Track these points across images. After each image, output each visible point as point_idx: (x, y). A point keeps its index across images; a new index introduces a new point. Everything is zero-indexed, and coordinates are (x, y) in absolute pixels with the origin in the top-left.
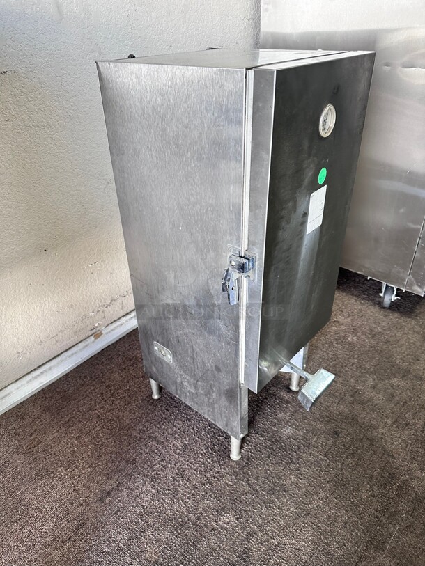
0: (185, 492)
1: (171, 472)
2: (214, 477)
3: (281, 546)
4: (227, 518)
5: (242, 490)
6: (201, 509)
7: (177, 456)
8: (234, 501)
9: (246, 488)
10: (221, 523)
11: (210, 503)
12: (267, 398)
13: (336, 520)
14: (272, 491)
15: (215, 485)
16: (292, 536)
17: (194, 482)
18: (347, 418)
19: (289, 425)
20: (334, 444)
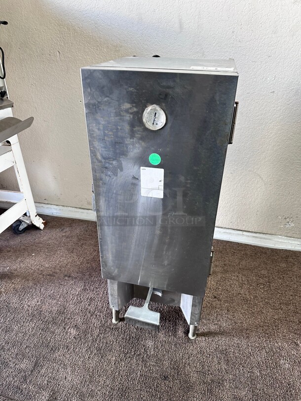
0: (82, 306)
1: (91, 295)
2: (96, 316)
3: (65, 367)
4: (73, 332)
5: (93, 333)
6: (75, 317)
7: (102, 293)
8: (85, 332)
9: (95, 335)
10: (69, 330)
11: (79, 320)
14: (99, 349)
15: (92, 318)
16: (73, 371)
17: (89, 308)
18: (186, 382)
19: (155, 343)
20: (154, 379)
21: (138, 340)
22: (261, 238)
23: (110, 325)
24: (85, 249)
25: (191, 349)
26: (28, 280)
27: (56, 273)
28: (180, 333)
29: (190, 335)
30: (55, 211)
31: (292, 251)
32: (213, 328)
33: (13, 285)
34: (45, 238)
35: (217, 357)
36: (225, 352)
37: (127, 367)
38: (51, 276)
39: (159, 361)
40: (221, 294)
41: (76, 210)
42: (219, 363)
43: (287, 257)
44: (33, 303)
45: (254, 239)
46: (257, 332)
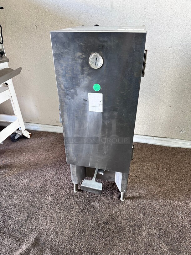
0: (55, 183)
1: (60, 176)
2: (64, 188)
3: (46, 218)
4: (50, 198)
5: (62, 198)
6: (51, 190)
7: (67, 175)
8: (57, 198)
9: (63, 200)
10: (48, 197)
11: (53, 191)
14: (66, 208)
15: (61, 190)
16: (51, 220)
17: (59, 184)
18: (119, 226)
19: (100, 203)
20: (100, 224)
21: (90, 202)
22: (165, 141)
23: (73, 194)
24: (56, 150)
25: (122, 207)
26: (21, 169)
27: (39, 164)
28: (115, 197)
29: (121, 199)
30: (37, 128)
31: (185, 148)
32: (135, 194)
33: (13, 172)
34: (31, 144)
35: (138, 211)
36: (143, 208)
37: (83, 218)
38: (36, 166)
39: (103, 214)
40: (140, 174)
41: (49, 126)
42: (139, 215)
43: (181, 152)
44: (25, 182)
45: (160, 141)
46: (162, 196)
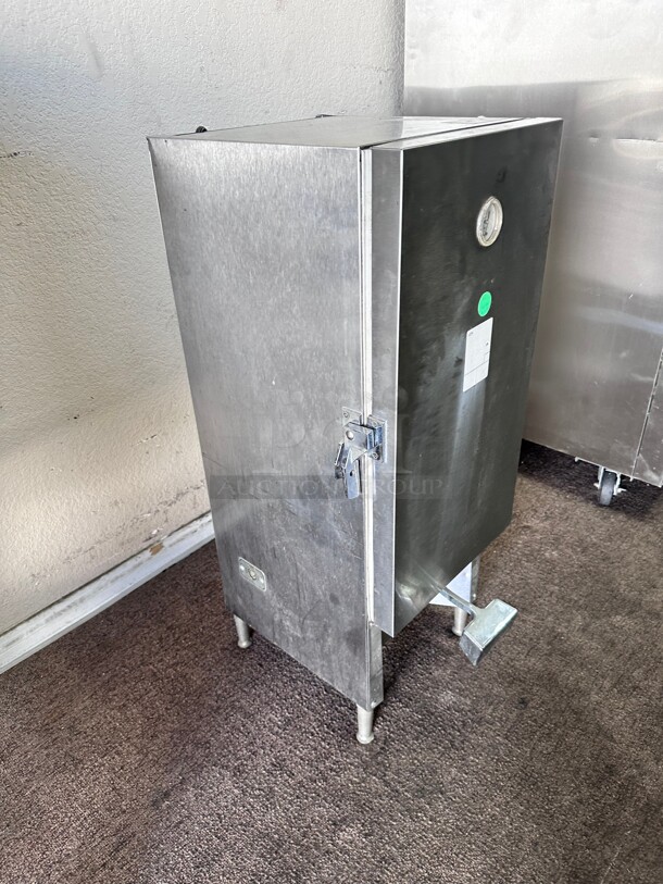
0: (286, 792)
1: (264, 762)
2: (331, 770)
4: (349, 834)
5: (374, 790)
6: (309, 820)
7: (274, 737)
8: (361, 807)
9: (381, 787)
10: (340, 842)
11: (324, 811)
12: (415, 647)
13: (521, 839)
14: (421, 792)
15: (331, 782)
16: (451, 864)
17: (300, 778)
18: (540, 678)
19: (450, 689)
20: (519, 719)
21: (432, 714)
24: (96, 728)
27: (127, 826)
37: (481, 755)
38: (128, 843)
